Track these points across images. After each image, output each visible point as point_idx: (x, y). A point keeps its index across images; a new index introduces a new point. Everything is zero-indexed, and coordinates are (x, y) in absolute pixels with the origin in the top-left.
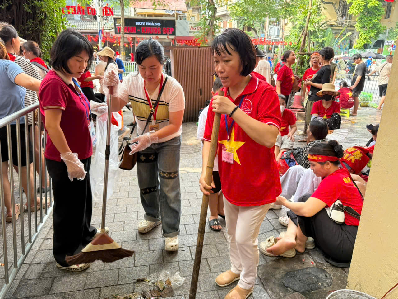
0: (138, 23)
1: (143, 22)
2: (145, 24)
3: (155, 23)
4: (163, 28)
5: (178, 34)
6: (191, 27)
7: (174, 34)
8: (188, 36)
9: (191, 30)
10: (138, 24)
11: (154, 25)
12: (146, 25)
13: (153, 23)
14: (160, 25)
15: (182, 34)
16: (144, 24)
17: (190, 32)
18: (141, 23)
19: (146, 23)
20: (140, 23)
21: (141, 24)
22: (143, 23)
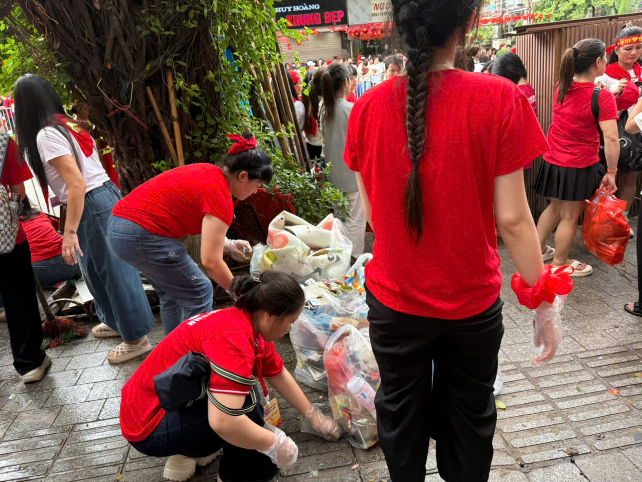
0: (280, 8)
1: (289, 6)
2: (292, 9)
3: (310, 6)
4: (325, 13)
5: (352, 20)
6: (376, 5)
7: (345, 21)
8: (370, 22)
9: (375, 12)
10: (280, 11)
11: (307, 9)
12: (294, 10)
13: (306, 7)
14: (319, 7)
15: (359, 19)
16: (290, 10)
17: (374, 15)
18: (285, 8)
19: (294, 7)
20: (282, 8)
21: (285, 10)
22: (288, 8)
